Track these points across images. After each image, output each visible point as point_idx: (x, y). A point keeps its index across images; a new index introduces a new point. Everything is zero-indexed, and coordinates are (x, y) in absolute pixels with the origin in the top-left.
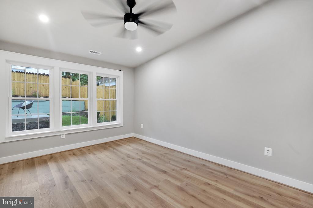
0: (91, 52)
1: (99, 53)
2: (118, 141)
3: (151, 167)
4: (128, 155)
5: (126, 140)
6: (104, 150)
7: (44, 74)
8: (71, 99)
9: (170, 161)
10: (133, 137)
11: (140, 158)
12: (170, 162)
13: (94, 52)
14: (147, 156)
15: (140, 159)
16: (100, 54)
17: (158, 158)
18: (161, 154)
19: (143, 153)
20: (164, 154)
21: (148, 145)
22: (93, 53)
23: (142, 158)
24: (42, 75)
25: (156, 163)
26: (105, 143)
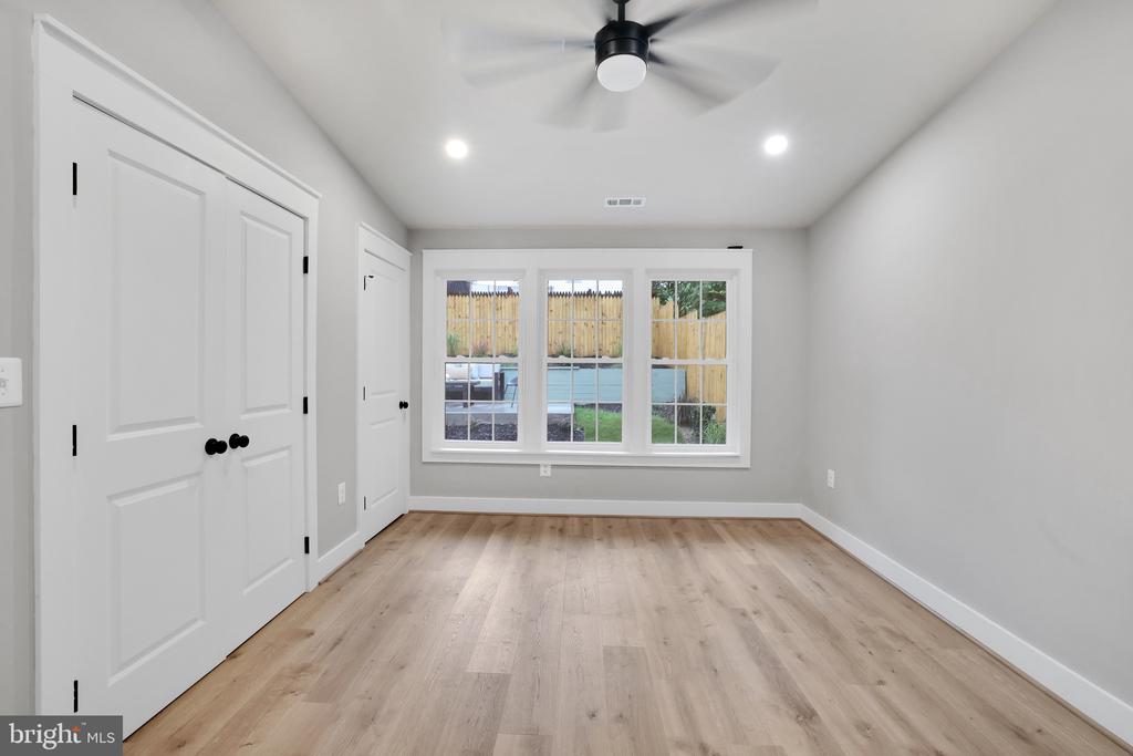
0: (610, 203)
1: (638, 202)
2: (724, 524)
3: (759, 663)
4: (715, 580)
5: (755, 527)
6: (652, 540)
7: (589, 294)
8: (572, 360)
9: (886, 676)
10: (799, 520)
11: (749, 610)
12: (881, 682)
13: (622, 202)
14: (784, 612)
15: (744, 614)
16: (643, 205)
17: (835, 639)
18: (865, 630)
19: (779, 597)
20: (882, 635)
21: (835, 567)
22: (618, 205)
23: (755, 613)
24: (584, 295)
25: (799, 657)
26: (674, 520)
